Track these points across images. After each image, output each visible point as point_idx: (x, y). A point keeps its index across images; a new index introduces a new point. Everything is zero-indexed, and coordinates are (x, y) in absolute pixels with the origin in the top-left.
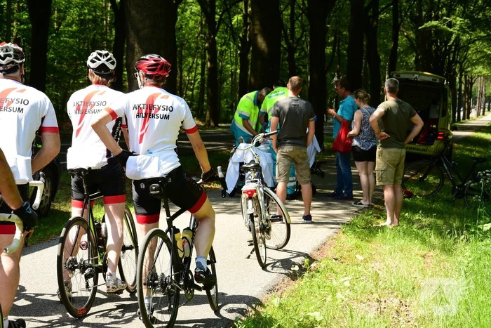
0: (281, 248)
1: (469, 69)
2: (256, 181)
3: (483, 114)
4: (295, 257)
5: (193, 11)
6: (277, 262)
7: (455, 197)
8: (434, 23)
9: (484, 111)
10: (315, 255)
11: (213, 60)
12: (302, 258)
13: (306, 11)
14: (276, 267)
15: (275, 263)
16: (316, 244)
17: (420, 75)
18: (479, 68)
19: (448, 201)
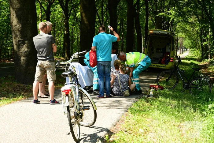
0: (91, 125)
1: (176, 34)
2: (72, 83)
3: (182, 54)
4: (100, 132)
5: (59, 10)
6: (88, 137)
7: (185, 89)
8: (163, 13)
9: (182, 52)
10: (113, 129)
11: (68, 31)
12: (105, 133)
13: (108, 10)
14: (86, 141)
15: (86, 138)
16: (114, 122)
17: (161, 31)
18: (181, 34)
19: (181, 91)
